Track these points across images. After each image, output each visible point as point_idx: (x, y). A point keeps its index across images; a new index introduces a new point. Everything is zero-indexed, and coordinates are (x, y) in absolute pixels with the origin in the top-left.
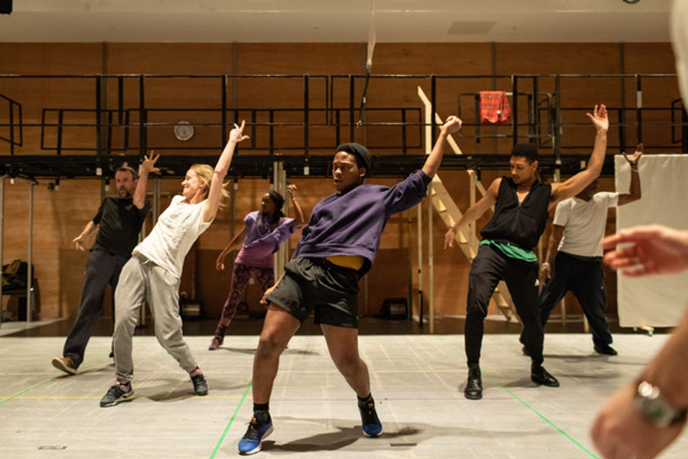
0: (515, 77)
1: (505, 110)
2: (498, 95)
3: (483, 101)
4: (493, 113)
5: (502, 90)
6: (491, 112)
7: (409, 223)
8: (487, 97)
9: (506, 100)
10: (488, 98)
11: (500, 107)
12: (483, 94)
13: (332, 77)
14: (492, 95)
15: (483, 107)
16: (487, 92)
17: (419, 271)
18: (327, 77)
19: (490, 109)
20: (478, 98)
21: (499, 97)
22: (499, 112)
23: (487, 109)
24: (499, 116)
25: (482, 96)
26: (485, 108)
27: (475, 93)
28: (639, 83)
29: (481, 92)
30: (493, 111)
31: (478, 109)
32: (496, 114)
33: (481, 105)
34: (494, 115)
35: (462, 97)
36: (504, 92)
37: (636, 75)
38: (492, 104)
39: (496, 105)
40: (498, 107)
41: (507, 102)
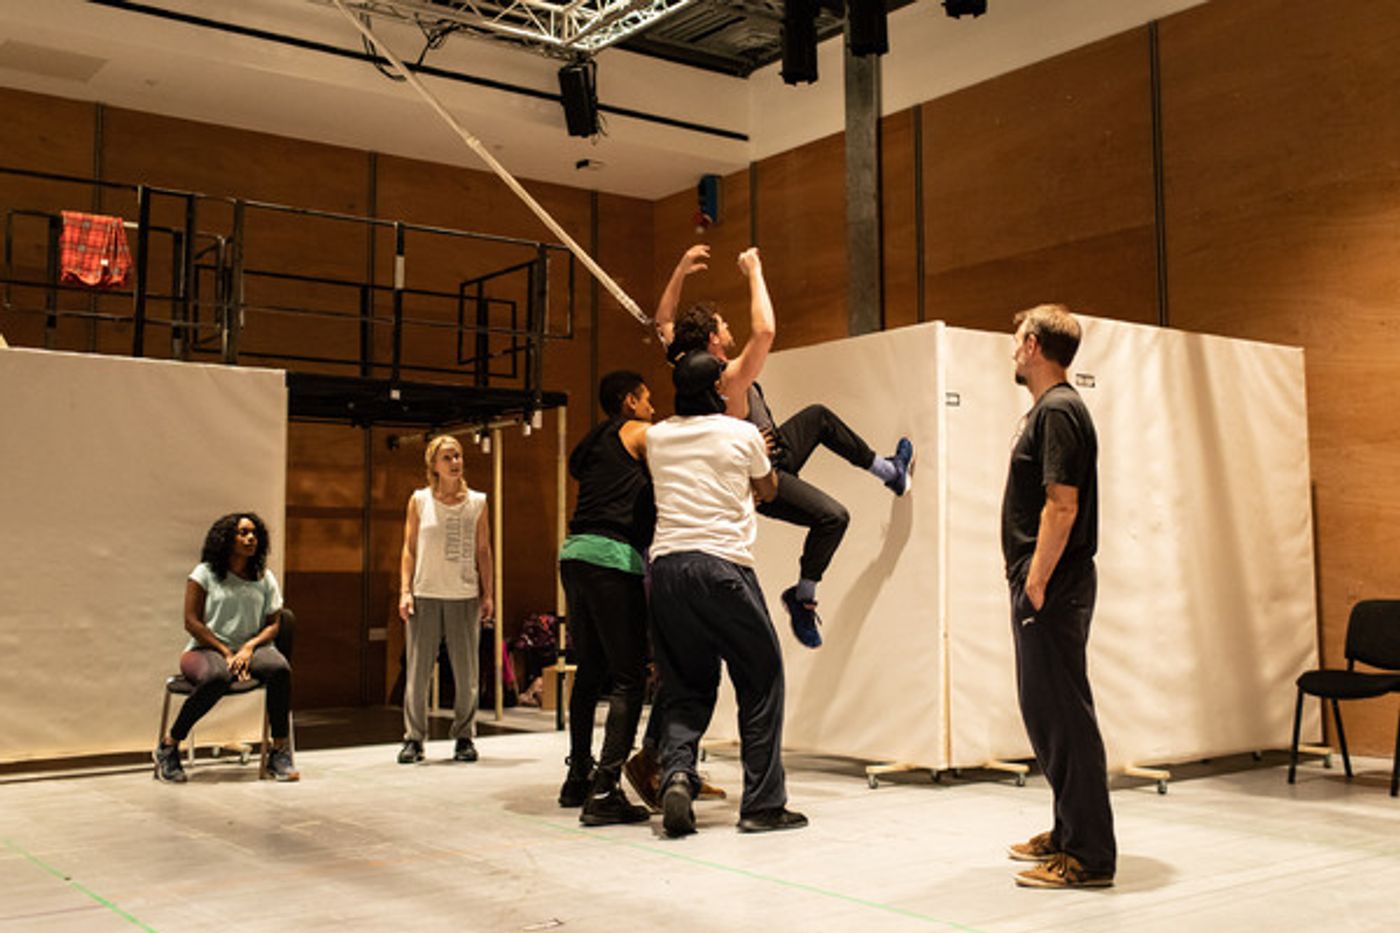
0: (146, 191)
1: (119, 259)
2: (106, 225)
3: (68, 234)
4: (90, 264)
5: (115, 215)
6: (87, 261)
8: (78, 225)
9: (123, 237)
10: (81, 229)
11: (108, 251)
12: (68, 216)
14: (92, 222)
15: (67, 246)
16: (80, 215)
19: (84, 253)
20: (56, 225)
21: (109, 228)
22: (105, 262)
23: (77, 252)
24: (106, 270)
25: (65, 221)
26: (71, 249)
27: (50, 212)
28: (401, 240)
29: (64, 213)
30: (91, 258)
31: (55, 250)
32: (99, 265)
33: (64, 242)
34: (94, 267)
35: (15, 217)
36: (120, 219)
37: (396, 224)
38: (91, 242)
39: (99, 244)
40: (104, 251)
41: (125, 242)
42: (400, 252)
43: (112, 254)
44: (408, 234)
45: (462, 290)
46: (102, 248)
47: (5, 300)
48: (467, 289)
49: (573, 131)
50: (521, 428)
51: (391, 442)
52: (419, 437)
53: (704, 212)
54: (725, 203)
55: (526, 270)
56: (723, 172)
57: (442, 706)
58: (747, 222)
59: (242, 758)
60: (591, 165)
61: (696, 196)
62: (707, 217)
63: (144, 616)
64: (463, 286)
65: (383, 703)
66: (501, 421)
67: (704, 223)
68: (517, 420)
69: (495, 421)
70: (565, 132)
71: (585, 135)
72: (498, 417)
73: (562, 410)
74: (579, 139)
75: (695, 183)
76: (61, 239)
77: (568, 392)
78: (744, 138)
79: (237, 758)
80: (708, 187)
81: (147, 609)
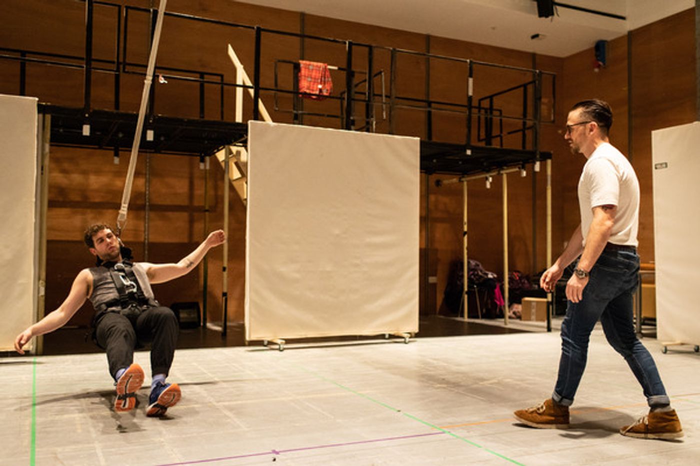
0: (350, 44)
1: (326, 85)
2: (320, 67)
3: (303, 72)
4: (313, 87)
5: (324, 62)
6: (312, 86)
7: (207, 211)
8: (307, 67)
9: (328, 73)
10: (309, 69)
11: (321, 81)
12: (303, 63)
13: (127, 8)
14: (313, 66)
15: (303, 77)
16: (308, 62)
17: (224, 269)
18: (119, 6)
19: (310, 81)
20: (297, 67)
21: (321, 69)
22: (320, 86)
23: (308, 81)
24: (321, 90)
25: (302, 65)
26: (305, 80)
27: (294, 61)
28: (471, 69)
29: (301, 61)
30: (313, 85)
31: (297, 80)
32: (317, 88)
33: (301, 76)
34: (315, 89)
35: (279, 64)
36: (326, 65)
37: (468, 61)
38: (313, 76)
39: (317, 78)
40: (319, 81)
41: (329, 76)
42: (471, 76)
43: (323, 82)
44: (474, 66)
45: (480, 104)
46: (318, 79)
47: (275, 105)
48: (482, 102)
49: (541, 15)
50: (520, 173)
51: (438, 183)
52: (455, 180)
53: (598, 60)
54: (610, 55)
55: (522, 89)
56: (609, 38)
57: (469, 317)
58: (626, 63)
59: (405, 340)
60: (540, 36)
61: (594, 52)
62: (601, 63)
63: (357, 265)
64: (480, 100)
65: (435, 314)
66: (507, 169)
67: (599, 66)
68: (519, 168)
69: (503, 169)
70: (537, 16)
71: (547, 16)
72: (505, 168)
73: (549, 162)
74: (543, 19)
75: (593, 46)
76: (299, 75)
77: (552, 152)
78: (623, 18)
79: (403, 340)
80: (600, 47)
81: (358, 262)
